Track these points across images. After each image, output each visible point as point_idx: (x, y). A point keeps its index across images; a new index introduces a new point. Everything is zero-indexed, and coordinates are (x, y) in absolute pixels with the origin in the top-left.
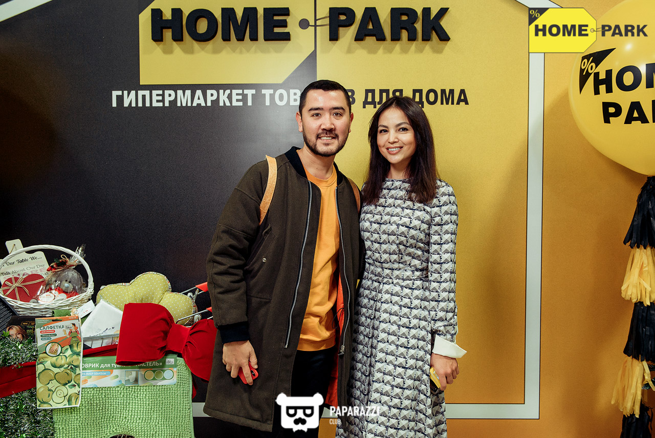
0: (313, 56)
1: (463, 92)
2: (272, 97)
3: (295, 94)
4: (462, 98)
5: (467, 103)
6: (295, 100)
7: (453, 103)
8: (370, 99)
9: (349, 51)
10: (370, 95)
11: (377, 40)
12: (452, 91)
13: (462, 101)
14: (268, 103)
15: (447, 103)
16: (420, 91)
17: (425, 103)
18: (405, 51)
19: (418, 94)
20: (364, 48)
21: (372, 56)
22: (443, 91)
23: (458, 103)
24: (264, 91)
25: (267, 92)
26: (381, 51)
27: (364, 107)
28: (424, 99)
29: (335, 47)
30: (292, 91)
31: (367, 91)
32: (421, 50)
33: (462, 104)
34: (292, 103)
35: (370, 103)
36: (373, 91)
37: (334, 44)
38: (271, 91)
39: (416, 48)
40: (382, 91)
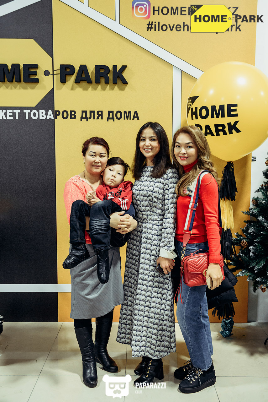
0: (52, 92)
1: (136, 112)
2: (29, 114)
3: (42, 113)
4: (136, 116)
5: (138, 119)
6: (43, 116)
7: (130, 119)
8: (84, 116)
9: (72, 89)
10: (84, 114)
11: (88, 83)
12: (130, 112)
13: (136, 117)
14: (27, 118)
15: (127, 119)
16: (112, 112)
17: (115, 119)
18: (104, 89)
19: (111, 113)
20: (80, 87)
21: (85, 92)
22: (125, 112)
23: (133, 119)
24: (25, 111)
25: (27, 112)
26: (90, 89)
27: (81, 120)
28: (115, 116)
29: (64, 86)
30: (41, 111)
31: (83, 112)
32: (112, 89)
33: (136, 119)
34: (41, 118)
35: (84, 118)
36: (86, 112)
37: (64, 85)
38: (29, 111)
39: (110, 87)
40: (91, 112)
